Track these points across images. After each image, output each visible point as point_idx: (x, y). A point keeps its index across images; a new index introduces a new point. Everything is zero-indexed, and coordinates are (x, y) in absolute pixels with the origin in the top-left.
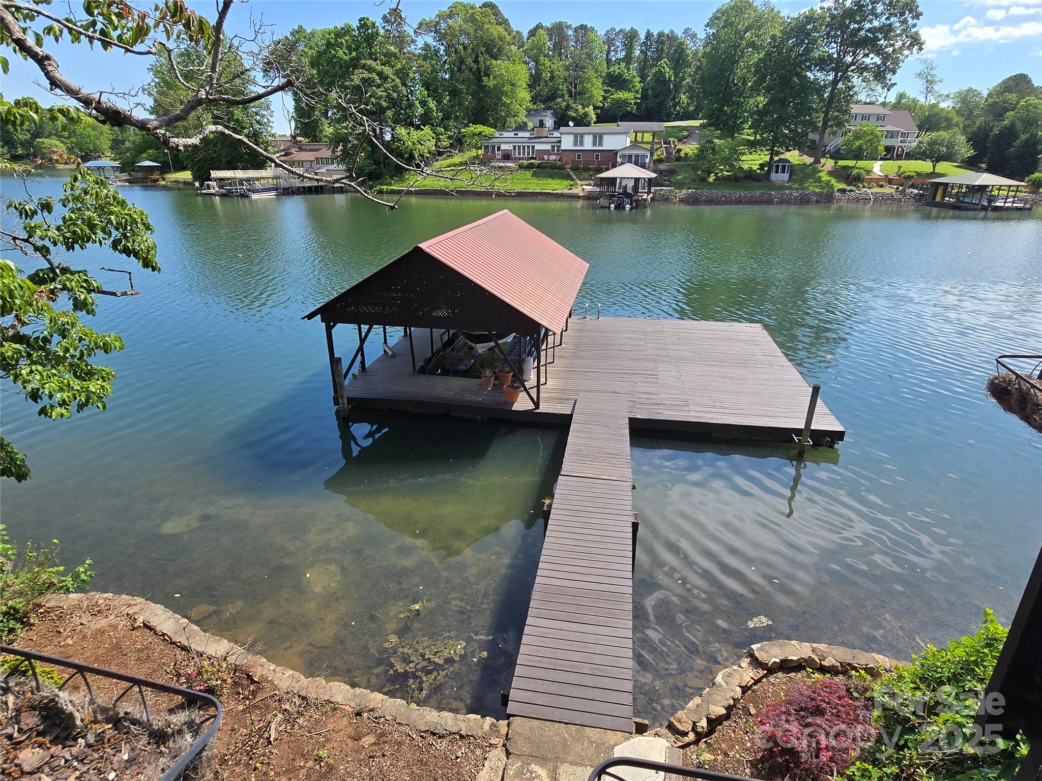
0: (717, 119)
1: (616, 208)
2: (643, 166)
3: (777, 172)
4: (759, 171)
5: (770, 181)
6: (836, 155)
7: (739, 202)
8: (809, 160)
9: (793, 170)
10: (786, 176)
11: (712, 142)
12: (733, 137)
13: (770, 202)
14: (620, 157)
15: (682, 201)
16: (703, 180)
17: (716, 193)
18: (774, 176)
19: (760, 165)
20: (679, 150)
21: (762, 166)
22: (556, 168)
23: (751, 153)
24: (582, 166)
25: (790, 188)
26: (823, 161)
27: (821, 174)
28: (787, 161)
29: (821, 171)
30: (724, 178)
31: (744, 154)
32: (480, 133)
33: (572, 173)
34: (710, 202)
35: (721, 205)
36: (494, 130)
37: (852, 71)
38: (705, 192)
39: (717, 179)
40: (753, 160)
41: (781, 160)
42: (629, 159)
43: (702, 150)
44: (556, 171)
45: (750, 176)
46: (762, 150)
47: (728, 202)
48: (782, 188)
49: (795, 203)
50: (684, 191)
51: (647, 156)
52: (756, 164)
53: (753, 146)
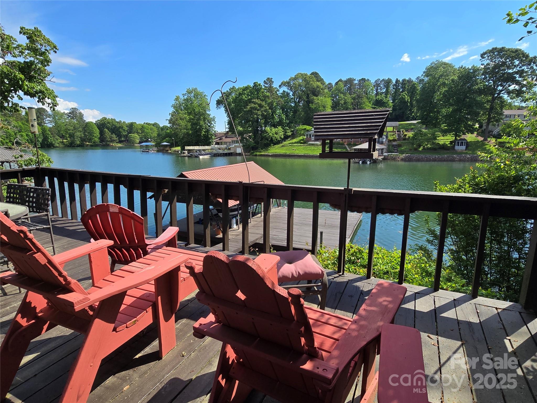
0: (426, 119)
1: (362, 163)
2: (382, 143)
3: (458, 145)
4: (449, 145)
5: (455, 150)
6: (498, 136)
7: (434, 160)
8: (480, 139)
9: (468, 145)
10: (464, 147)
11: (421, 131)
13: (453, 160)
15: (402, 160)
16: (416, 149)
17: (422, 156)
18: (457, 147)
19: (450, 142)
20: (406, 135)
21: (451, 142)
22: (340, 144)
23: (443, 136)
24: (352, 143)
25: (466, 153)
26: (489, 139)
27: (486, 146)
28: (464, 139)
29: (487, 145)
30: (428, 149)
31: (440, 136)
32: (305, 129)
33: (347, 147)
34: (418, 160)
35: (424, 161)
36: (311, 127)
37: (503, 93)
38: (416, 156)
39: (424, 149)
40: (446, 140)
41: (461, 139)
43: (415, 135)
44: (339, 145)
45: (444, 147)
46: (450, 135)
47: (428, 160)
48: (461, 153)
49: (468, 161)
50: (404, 155)
51: (384, 138)
52: (448, 141)
53: (445, 132)
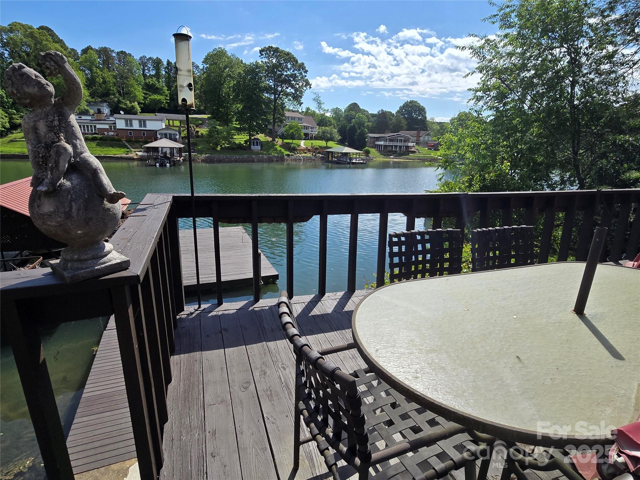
0: (217, 114)
1: (160, 166)
2: (175, 140)
3: (254, 145)
4: (245, 145)
5: (251, 150)
6: (283, 137)
7: (236, 161)
8: (270, 139)
9: (262, 144)
10: (259, 148)
11: (216, 128)
12: (228, 125)
13: (253, 161)
14: (159, 134)
15: (203, 161)
16: (214, 149)
17: (222, 156)
18: (253, 147)
19: (245, 141)
20: (198, 132)
21: (246, 142)
22: (115, 140)
23: (238, 135)
24: (134, 140)
25: (262, 154)
26: (276, 139)
27: (276, 147)
28: (258, 139)
29: (277, 145)
30: (226, 148)
31: (235, 135)
33: (127, 144)
34: (220, 161)
35: (226, 163)
37: (282, 95)
38: (216, 156)
39: (222, 148)
40: (241, 138)
41: (255, 139)
42: (166, 136)
43: (210, 132)
44: (115, 142)
45: (240, 147)
46: (244, 133)
47: (230, 161)
48: (257, 153)
49: (266, 162)
50: (204, 155)
51: (177, 135)
52: (242, 141)
53: (239, 130)
